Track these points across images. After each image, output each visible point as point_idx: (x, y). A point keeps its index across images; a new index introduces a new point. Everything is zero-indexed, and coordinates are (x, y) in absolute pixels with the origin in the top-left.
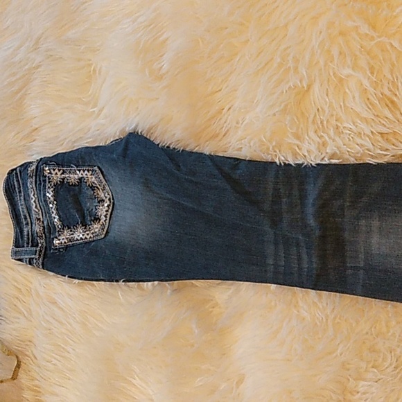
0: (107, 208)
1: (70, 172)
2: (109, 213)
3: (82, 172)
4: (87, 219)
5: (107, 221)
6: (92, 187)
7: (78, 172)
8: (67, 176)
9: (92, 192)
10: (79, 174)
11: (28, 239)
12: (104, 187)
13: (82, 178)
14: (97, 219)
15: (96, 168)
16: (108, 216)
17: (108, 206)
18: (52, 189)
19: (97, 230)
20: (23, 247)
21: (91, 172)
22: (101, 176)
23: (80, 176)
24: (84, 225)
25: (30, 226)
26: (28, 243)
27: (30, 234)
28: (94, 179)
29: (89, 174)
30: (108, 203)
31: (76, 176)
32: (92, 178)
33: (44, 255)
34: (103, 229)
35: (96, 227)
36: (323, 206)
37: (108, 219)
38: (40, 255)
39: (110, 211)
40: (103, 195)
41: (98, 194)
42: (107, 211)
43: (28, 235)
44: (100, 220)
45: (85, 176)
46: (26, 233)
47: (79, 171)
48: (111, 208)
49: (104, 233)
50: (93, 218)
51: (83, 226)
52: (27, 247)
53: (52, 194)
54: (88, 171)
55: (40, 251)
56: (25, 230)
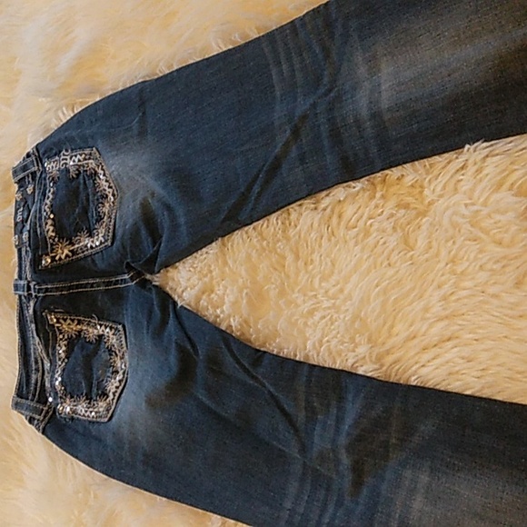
0: (117, 384)
1: (88, 324)
2: (119, 391)
3: (103, 328)
4: (93, 391)
5: (115, 401)
6: (110, 351)
7: (99, 327)
8: (84, 328)
9: (109, 357)
10: (100, 330)
11: (36, 389)
12: (123, 355)
13: (103, 335)
14: (104, 395)
15: (120, 327)
16: (117, 395)
17: (120, 381)
18: (66, 342)
19: (101, 410)
20: (28, 399)
21: (113, 331)
22: (123, 339)
23: (101, 333)
24: (89, 398)
25: (40, 374)
26: (34, 395)
27: (39, 384)
28: (115, 340)
29: (111, 333)
30: (122, 376)
31: (96, 331)
32: (113, 339)
33: (49, 419)
34: (108, 410)
35: (102, 405)
36: (359, 439)
37: (116, 398)
38: (45, 417)
39: (121, 388)
40: (119, 365)
41: (115, 362)
42: (117, 387)
43: (36, 384)
44: (108, 397)
45: (106, 334)
46: (33, 381)
47: (101, 325)
48: (123, 384)
49: (109, 415)
50: (100, 392)
51: (87, 399)
52: (32, 400)
53: (64, 348)
54: (111, 328)
55: (47, 412)
56: (34, 377)
